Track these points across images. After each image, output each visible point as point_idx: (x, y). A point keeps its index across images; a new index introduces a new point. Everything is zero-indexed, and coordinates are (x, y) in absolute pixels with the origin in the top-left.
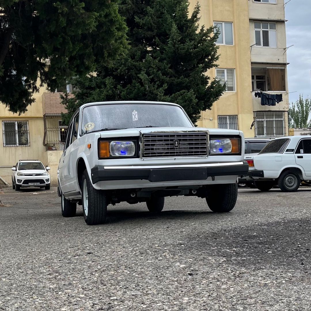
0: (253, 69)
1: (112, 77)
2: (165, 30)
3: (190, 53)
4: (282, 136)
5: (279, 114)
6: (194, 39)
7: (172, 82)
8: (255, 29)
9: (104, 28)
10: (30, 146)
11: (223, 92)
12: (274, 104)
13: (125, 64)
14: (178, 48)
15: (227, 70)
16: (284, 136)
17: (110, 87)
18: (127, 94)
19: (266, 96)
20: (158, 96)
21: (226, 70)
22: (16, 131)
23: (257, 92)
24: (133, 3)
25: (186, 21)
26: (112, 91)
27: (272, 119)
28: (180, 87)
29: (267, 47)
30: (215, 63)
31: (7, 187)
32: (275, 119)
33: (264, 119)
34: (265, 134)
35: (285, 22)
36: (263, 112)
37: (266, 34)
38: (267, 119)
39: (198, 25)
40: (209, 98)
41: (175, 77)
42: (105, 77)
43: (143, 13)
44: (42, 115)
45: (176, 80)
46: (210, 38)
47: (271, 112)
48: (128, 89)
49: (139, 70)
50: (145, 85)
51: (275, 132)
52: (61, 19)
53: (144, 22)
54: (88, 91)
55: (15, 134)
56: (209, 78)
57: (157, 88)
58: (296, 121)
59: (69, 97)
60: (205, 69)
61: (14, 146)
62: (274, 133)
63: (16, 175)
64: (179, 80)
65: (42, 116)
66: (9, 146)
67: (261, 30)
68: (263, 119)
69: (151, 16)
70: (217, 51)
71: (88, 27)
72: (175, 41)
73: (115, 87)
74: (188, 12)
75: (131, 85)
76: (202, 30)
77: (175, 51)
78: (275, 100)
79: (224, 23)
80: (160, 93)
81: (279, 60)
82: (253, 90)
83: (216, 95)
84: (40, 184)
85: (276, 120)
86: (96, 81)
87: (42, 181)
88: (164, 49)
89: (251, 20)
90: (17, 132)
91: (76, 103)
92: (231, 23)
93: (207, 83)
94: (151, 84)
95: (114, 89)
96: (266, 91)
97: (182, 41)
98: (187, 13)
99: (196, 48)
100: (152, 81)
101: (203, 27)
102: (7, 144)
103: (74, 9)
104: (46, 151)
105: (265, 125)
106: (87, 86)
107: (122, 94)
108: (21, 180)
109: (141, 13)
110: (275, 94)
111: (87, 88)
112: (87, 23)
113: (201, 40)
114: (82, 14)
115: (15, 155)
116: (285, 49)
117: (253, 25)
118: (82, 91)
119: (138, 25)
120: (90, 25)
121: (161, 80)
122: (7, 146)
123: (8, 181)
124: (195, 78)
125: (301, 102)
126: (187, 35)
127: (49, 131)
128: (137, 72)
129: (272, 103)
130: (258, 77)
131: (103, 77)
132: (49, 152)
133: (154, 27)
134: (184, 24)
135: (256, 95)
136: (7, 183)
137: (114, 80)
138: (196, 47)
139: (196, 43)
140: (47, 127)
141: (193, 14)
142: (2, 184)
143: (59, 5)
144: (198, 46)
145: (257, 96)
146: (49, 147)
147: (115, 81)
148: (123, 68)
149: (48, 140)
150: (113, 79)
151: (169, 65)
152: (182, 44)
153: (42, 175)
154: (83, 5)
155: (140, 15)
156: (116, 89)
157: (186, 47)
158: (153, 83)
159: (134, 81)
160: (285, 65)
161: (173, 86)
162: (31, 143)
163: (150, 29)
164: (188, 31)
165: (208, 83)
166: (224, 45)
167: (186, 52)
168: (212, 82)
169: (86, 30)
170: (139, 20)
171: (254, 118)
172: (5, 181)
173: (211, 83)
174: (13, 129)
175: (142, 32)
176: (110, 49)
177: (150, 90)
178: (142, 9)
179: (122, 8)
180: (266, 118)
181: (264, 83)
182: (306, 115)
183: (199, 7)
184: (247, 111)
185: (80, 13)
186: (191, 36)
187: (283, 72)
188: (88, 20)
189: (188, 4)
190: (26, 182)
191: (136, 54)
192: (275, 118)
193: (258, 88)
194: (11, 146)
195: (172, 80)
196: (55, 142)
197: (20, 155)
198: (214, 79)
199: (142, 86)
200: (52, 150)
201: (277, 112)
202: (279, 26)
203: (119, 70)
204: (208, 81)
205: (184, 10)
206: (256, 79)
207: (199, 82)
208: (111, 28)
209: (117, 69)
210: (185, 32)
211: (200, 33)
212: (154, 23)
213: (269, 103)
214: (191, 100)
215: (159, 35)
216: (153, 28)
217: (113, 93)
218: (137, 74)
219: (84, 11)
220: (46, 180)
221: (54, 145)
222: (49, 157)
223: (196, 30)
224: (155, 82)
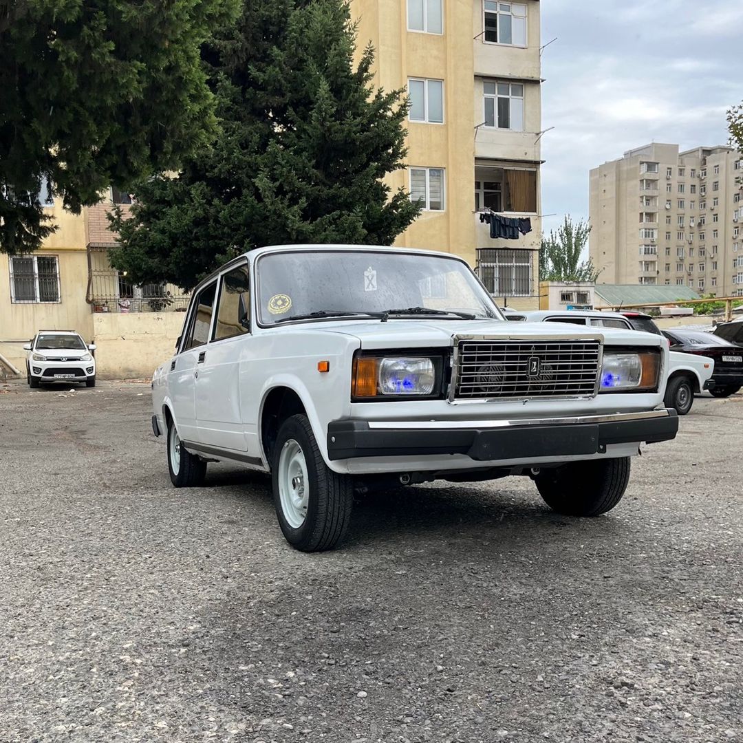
0: (477, 170)
1: (205, 183)
2: (307, 93)
3: (354, 141)
4: (527, 295)
5: (524, 254)
6: (363, 114)
7: (319, 195)
8: (485, 94)
9: (164, 94)
10: (61, 303)
11: (414, 218)
12: (515, 237)
13: (228, 159)
14: (329, 129)
15: (430, 170)
16: (529, 295)
17: (199, 202)
18: (230, 216)
19: (500, 221)
20: (289, 221)
21: (428, 170)
22: (36, 274)
23: (483, 213)
24: (246, 38)
25: (347, 77)
26: (204, 210)
27: (509, 264)
28: (334, 203)
29: (505, 130)
30: (399, 161)
31: (19, 378)
32: (515, 264)
33: (495, 264)
34: (495, 290)
35: (541, 83)
36: (494, 251)
37: (504, 104)
38: (501, 264)
39: (373, 87)
40: (389, 226)
41: (325, 185)
42: (192, 181)
43: (266, 60)
44: (83, 245)
45: (326, 191)
46: (393, 113)
47: (509, 251)
48: (233, 206)
49: (255, 170)
50: (264, 200)
51: (514, 288)
52: (66, 73)
53: (266, 78)
54: (160, 207)
55: (33, 280)
56: (388, 189)
57: (289, 206)
58: (558, 263)
59: (124, 218)
60: (380, 172)
61: (30, 302)
62: (511, 291)
63: (31, 359)
64: (332, 191)
65: (84, 247)
66: (22, 302)
67: (496, 97)
68: (493, 262)
69: (280, 66)
70: (404, 141)
71: (124, 92)
72: (324, 114)
73: (209, 203)
74: (352, 61)
75: (239, 199)
76: (378, 97)
77: (324, 135)
78: (517, 228)
79: (427, 81)
80: (293, 216)
81: (526, 154)
82: (477, 209)
83: (402, 222)
84: (76, 376)
85: (516, 266)
86: (174, 191)
87: (79, 372)
88: (304, 131)
89: (478, 77)
90: (37, 276)
91: (137, 229)
92: (440, 81)
93: (384, 198)
94: (276, 197)
95: (208, 207)
96: (500, 211)
97: (339, 115)
98: (350, 63)
99: (367, 131)
100: (280, 191)
101: (380, 91)
102: (18, 298)
103: (93, 55)
104: (92, 313)
105: (497, 275)
106: (158, 198)
107: (220, 215)
108: (41, 369)
109: (262, 60)
110: (518, 217)
111: (158, 202)
112: (121, 83)
113: (375, 115)
114: (109, 65)
115: (34, 320)
116: (538, 134)
117: (480, 88)
118: (148, 208)
119: (254, 84)
120: (127, 88)
121: (296, 189)
122: (18, 302)
123: (20, 369)
124: (361, 188)
125: (568, 230)
126: (350, 104)
127: (96, 276)
128: (251, 174)
129: (511, 234)
130: (487, 186)
131: (187, 182)
132: (97, 316)
133: (287, 87)
134: (345, 83)
135: (483, 218)
136: (18, 372)
137: (209, 188)
138: (365, 128)
139: (365, 121)
140: (93, 269)
141: (361, 64)
142: (9, 373)
143: (59, 45)
144: (369, 127)
145: (485, 221)
146: (96, 306)
147: (211, 191)
148: (223, 166)
149: (95, 294)
150: (207, 185)
151: (314, 161)
152: (338, 122)
153: (79, 360)
154: (112, 46)
155: (260, 63)
156: (211, 205)
157: (346, 128)
158: (280, 196)
159: (245, 191)
160: (537, 163)
161: (319, 202)
162: (64, 298)
163: (279, 92)
164: (350, 97)
165: (387, 199)
166: (427, 124)
167: (346, 137)
168: (395, 196)
169: (122, 97)
170: (257, 73)
171: (477, 261)
172: (14, 368)
173: (393, 199)
174: (30, 271)
175: (261, 97)
176: (180, 137)
177: (275, 210)
178: (265, 51)
179: (225, 48)
180: (499, 262)
181: (499, 197)
182: (575, 253)
183: (372, 51)
184: (465, 247)
185: (105, 63)
186: (356, 106)
187: (533, 177)
188: (123, 78)
189: (352, 47)
190: (50, 372)
191: (250, 139)
192: (516, 262)
193: (486, 205)
194: (26, 302)
195: (319, 191)
196: (108, 298)
197: (43, 319)
198: (399, 189)
199: (259, 202)
200: (102, 311)
201: (520, 251)
202: (528, 91)
203: (216, 170)
204: (386, 195)
205: (345, 55)
206: (485, 189)
207: (370, 196)
208: (178, 96)
209: (213, 167)
210: (345, 100)
211: (374, 102)
212: (285, 79)
213: (505, 235)
214: (355, 228)
215: (295, 105)
216: (284, 89)
217: (205, 213)
218: (250, 177)
219: (113, 60)
220: (87, 369)
221: (107, 302)
222: (96, 324)
223: (367, 96)
224: (285, 194)
